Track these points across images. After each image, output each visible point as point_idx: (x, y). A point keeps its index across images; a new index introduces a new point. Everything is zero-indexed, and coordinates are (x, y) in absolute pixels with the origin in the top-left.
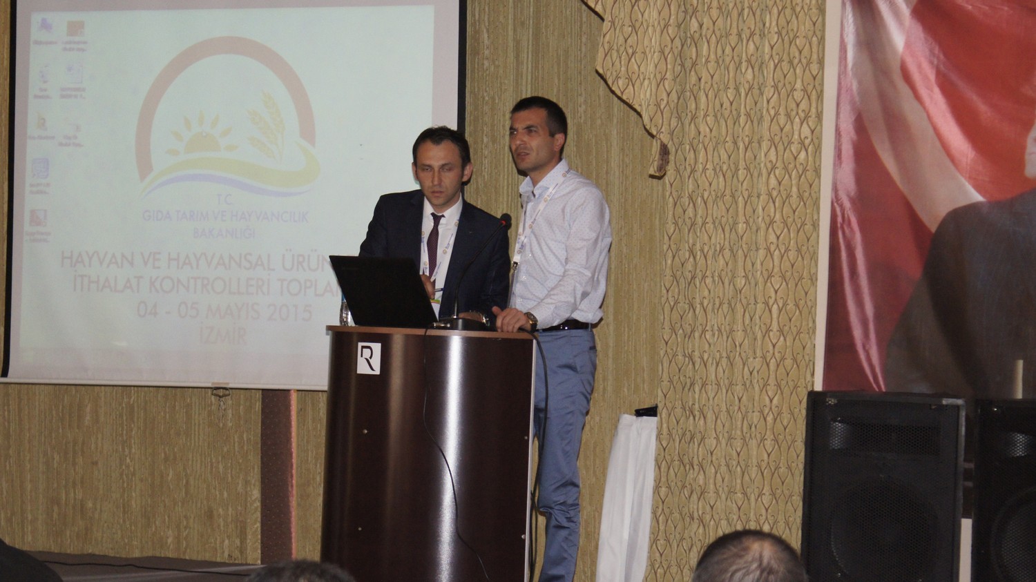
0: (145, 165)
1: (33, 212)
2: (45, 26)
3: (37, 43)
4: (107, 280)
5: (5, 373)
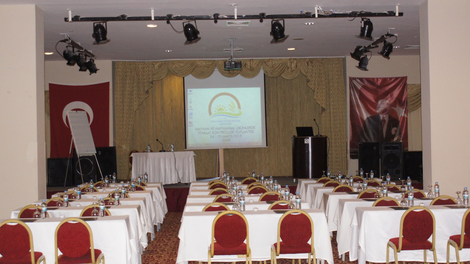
0: (210, 113)
1: (190, 122)
2: (190, 91)
3: (189, 94)
4: (204, 132)
5: (186, 148)
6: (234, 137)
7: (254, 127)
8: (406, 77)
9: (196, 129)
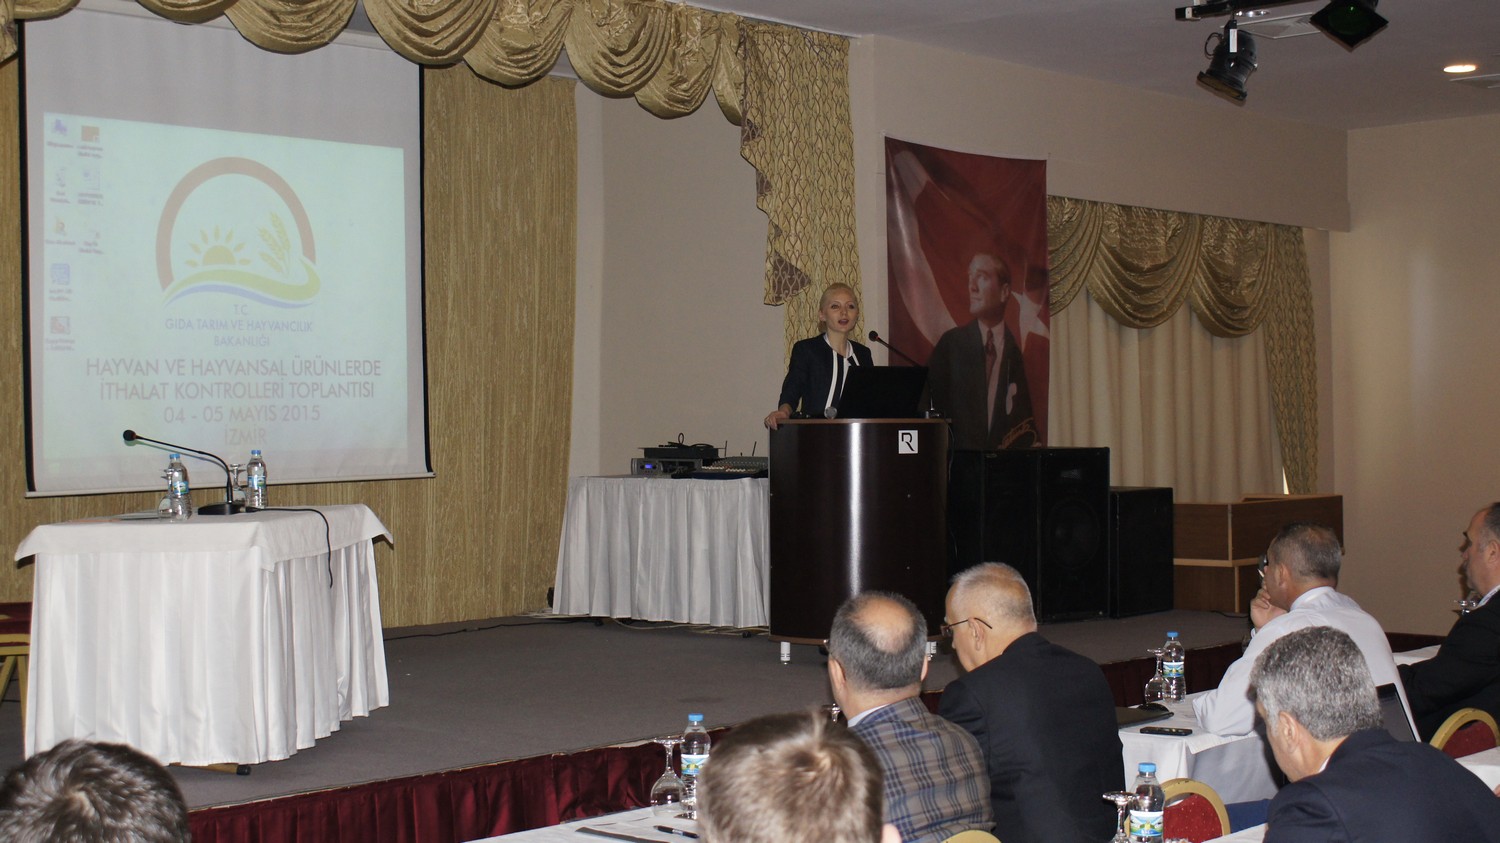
0: (165, 275)
1: (54, 319)
2: (59, 128)
3: (50, 144)
4: (134, 387)
5: (31, 488)
6: (285, 419)
7: (375, 367)
8: (1043, 163)
9: (89, 366)
